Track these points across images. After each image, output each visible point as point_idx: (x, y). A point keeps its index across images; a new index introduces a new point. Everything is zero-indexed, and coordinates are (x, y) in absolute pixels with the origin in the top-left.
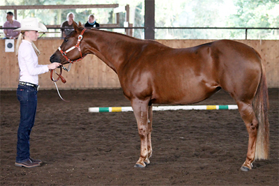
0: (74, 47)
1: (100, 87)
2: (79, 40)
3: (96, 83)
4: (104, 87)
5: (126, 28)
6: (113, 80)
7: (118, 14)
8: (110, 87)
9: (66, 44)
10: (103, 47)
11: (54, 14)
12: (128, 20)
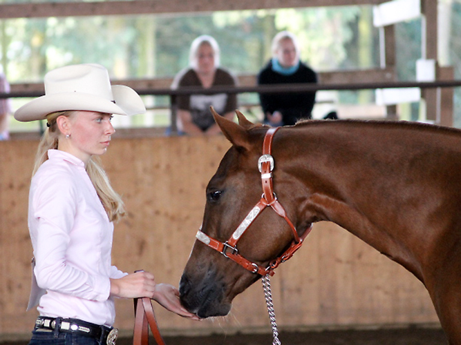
0: (256, 211)
1: (329, 322)
2: (266, 176)
3: (314, 306)
4: (345, 321)
5: (424, 86)
6: (380, 295)
7: (389, 29)
8: (367, 322)
9: (222, 210)
10: (356, 185)
11: (127, 36)
12: (432, 53)
